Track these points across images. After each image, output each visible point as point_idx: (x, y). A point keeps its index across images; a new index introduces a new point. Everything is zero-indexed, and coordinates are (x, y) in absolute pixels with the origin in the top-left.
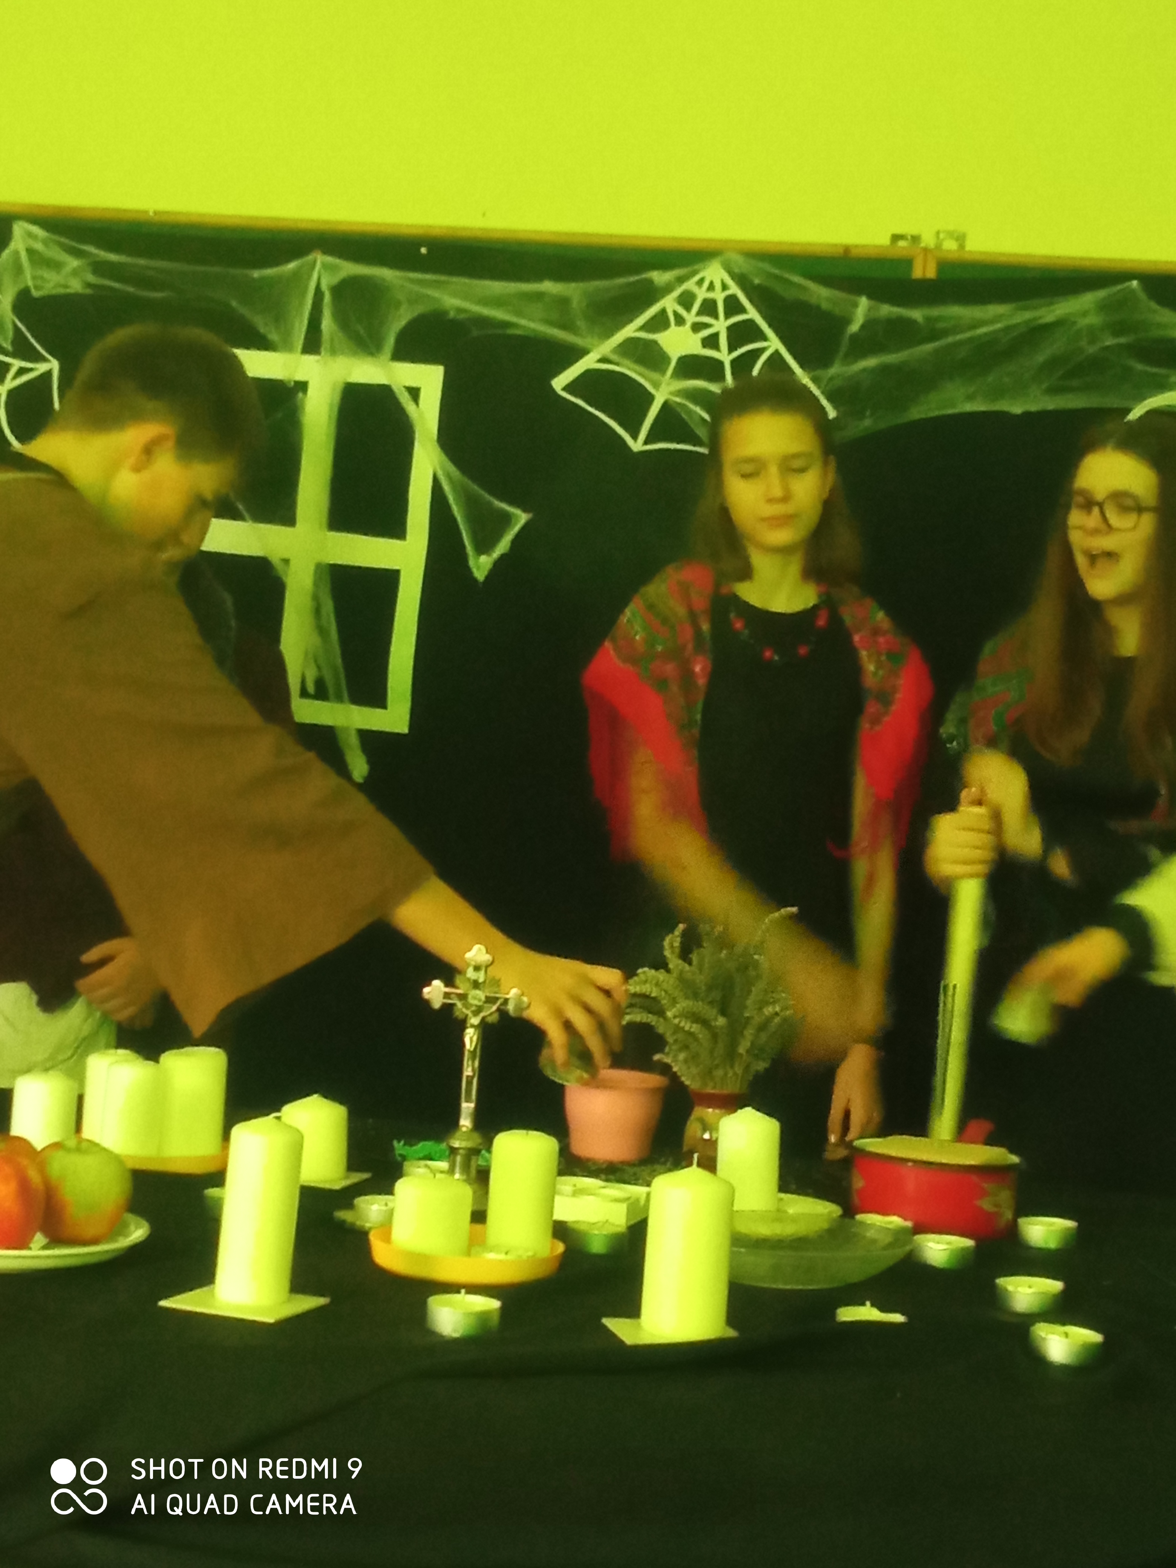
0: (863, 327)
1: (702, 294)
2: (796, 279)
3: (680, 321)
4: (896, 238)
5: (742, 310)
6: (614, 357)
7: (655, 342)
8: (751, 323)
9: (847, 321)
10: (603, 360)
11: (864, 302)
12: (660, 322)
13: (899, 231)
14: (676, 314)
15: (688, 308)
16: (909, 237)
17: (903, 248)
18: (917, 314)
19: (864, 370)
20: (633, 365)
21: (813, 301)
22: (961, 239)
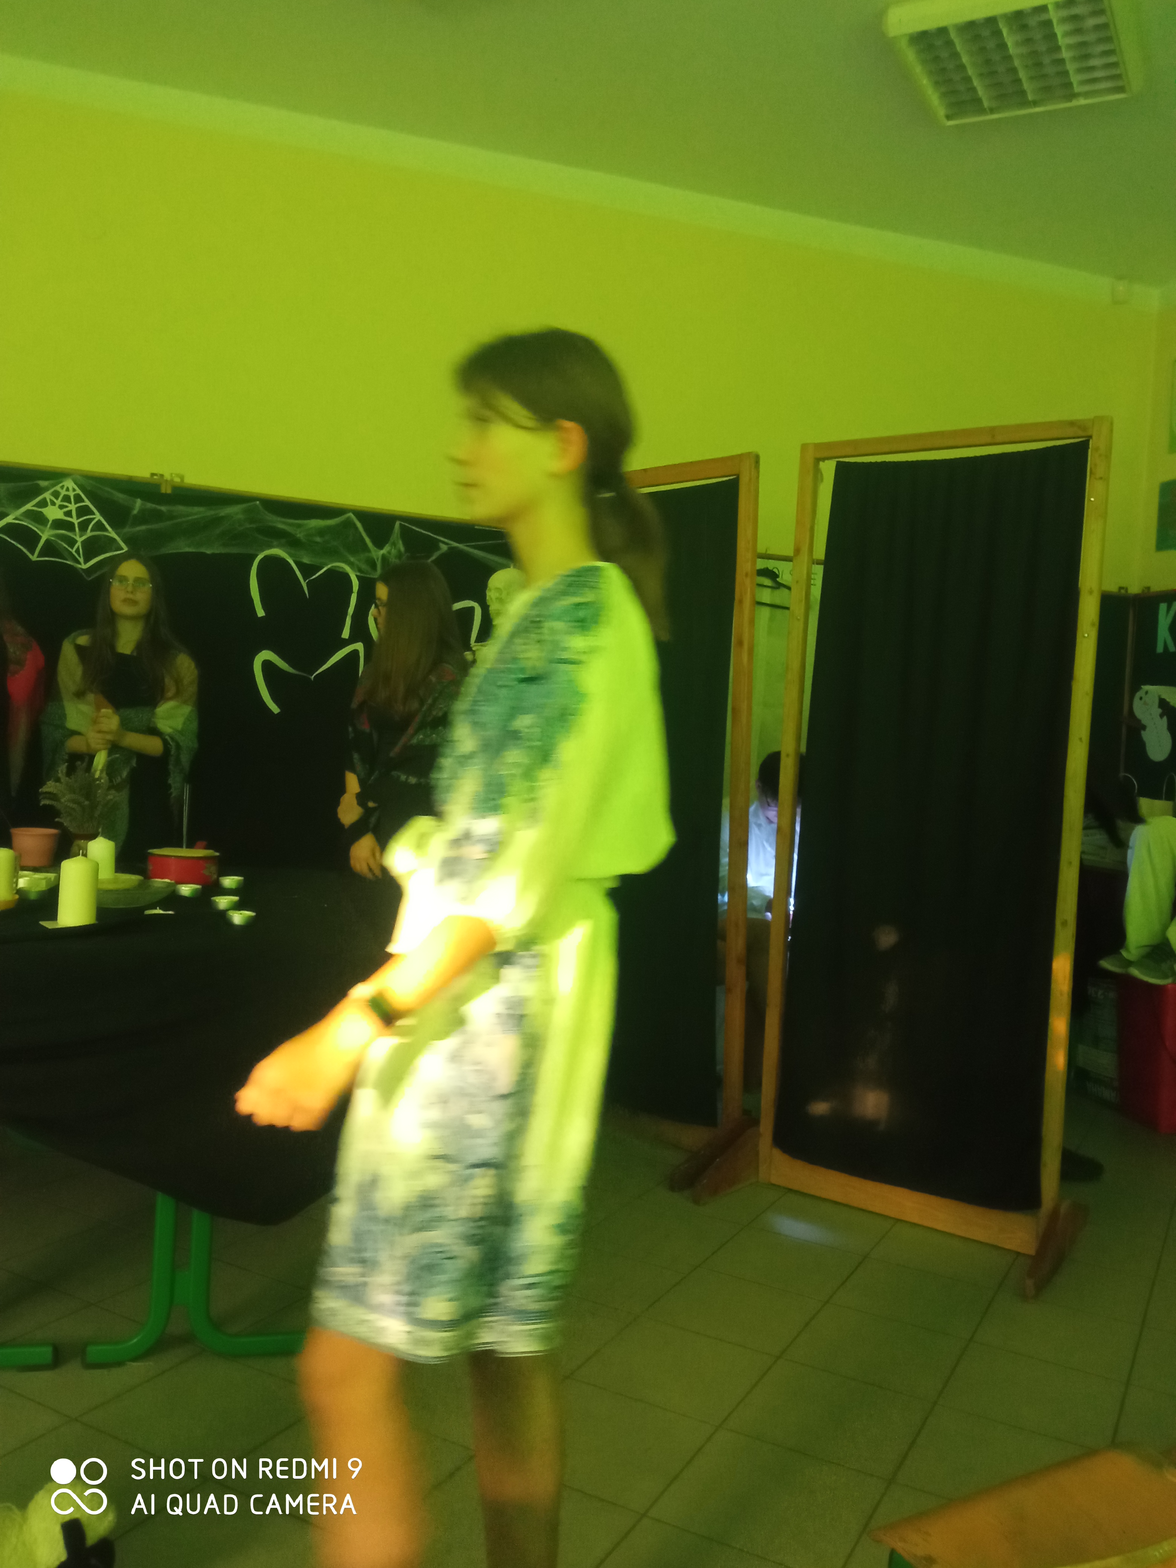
0: (139, 512)
1: (63, 492)
2: (108, 489)
3: (53, 503)
4: (153, 475)
5: (83, 501)
6: (21, 518)
7: (41, 512)
8: (87, 507)
9: (131, 509)
10: (16, 519)
11: (139, 501)
12: (43, 504)
13: (155, 472)
14: (51, 500)
15: (57, 498)
16: (158, 475)
17: (155, 479)
18: (163, 508)
20: (31, 522)
21: (117, 500)
22: (182, 478)
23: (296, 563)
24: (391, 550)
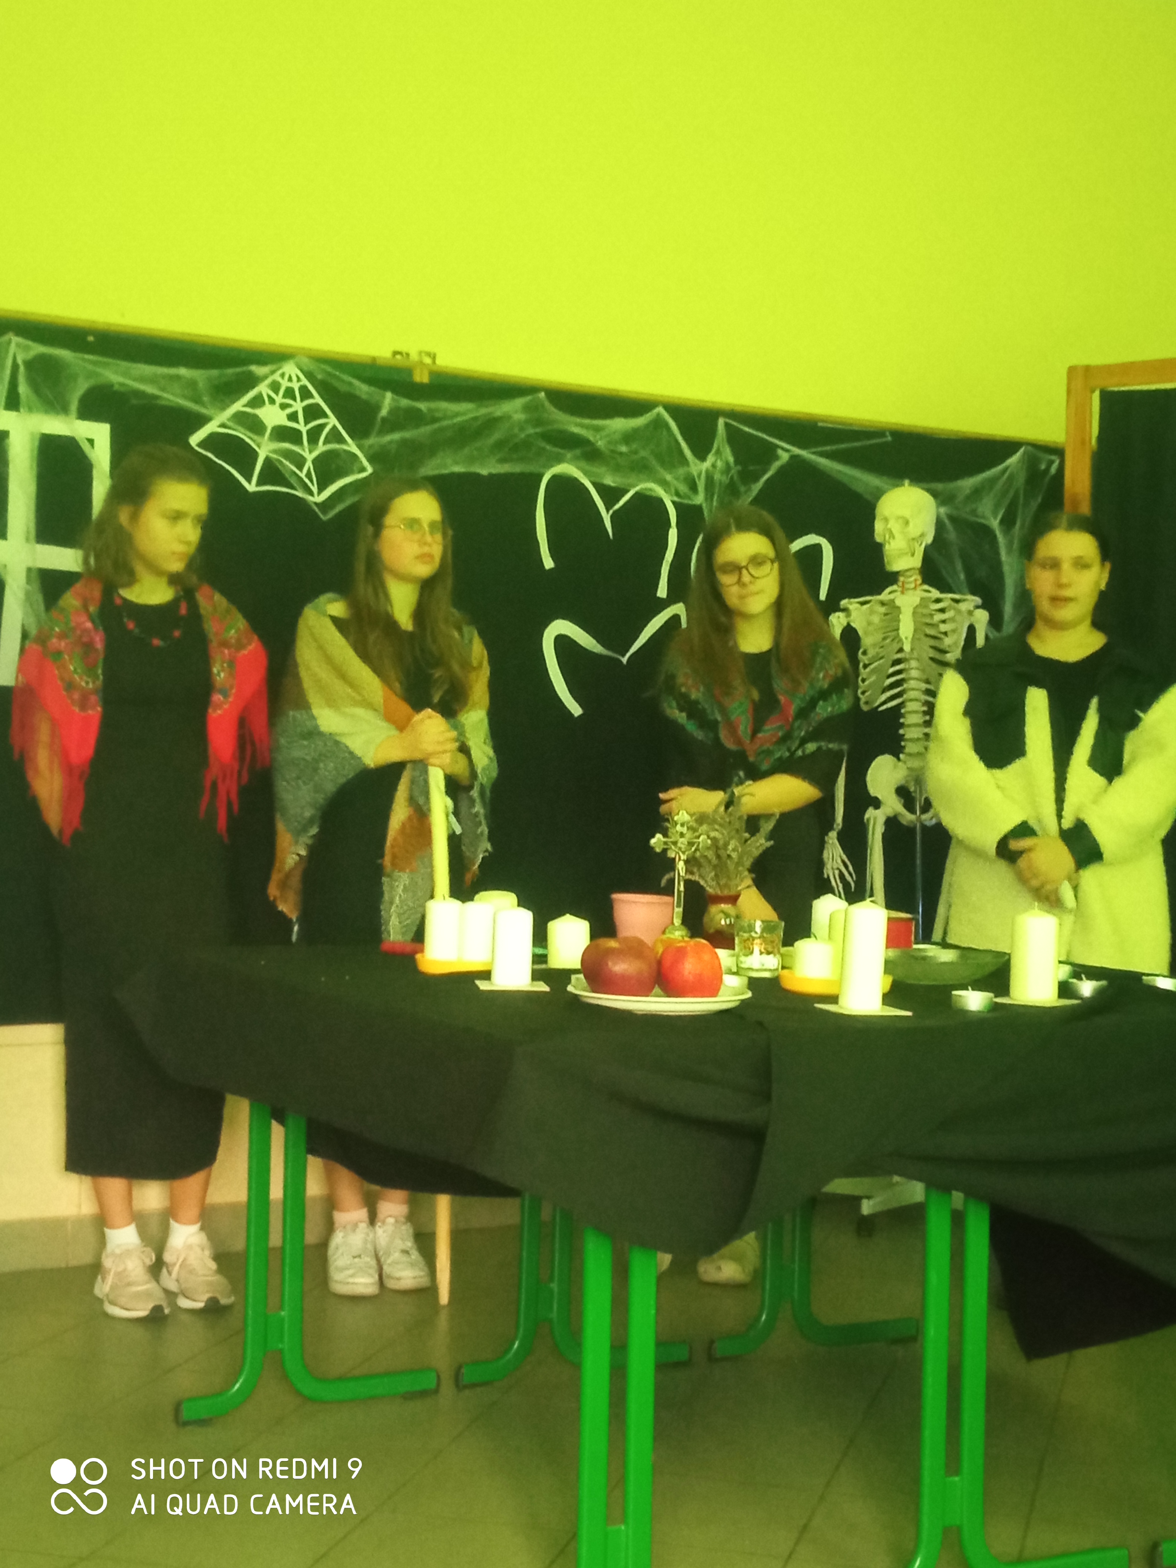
0: (389, 411)
1: (285, 384)
2: (346, 378)
3: (272, 401)
4: (395, 353)
5: (311, 396)
6: (230, 424)
7: (256, 416)
8: (318, 405)
9: (378, 408)
10: (223, 425)
11: (389, 395)
12: (258, 401)
14: (269, 397)
15: (276, 392)
16: (404, 353)
19: (391, 442)
20: (242, 430)
21: (358, 393)
23: (595, 485)
24: (716, 461)
